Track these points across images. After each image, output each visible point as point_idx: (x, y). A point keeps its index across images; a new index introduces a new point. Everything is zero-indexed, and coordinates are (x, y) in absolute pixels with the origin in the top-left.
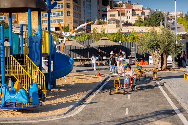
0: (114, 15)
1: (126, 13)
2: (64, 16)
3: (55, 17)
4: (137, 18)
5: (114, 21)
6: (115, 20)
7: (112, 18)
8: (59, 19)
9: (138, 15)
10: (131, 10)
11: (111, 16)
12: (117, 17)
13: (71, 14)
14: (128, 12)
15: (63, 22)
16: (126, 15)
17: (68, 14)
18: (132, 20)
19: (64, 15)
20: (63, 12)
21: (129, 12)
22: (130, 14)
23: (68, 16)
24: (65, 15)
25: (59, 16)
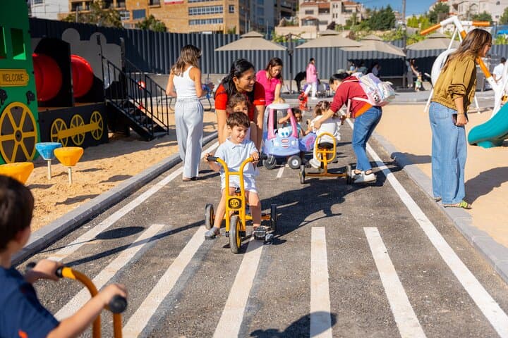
0: (311, 12)
1: (331, 7)
2: (224, 13)
3: (210, 15)
4: (349, 16)
5: (311, 22)
6: (313, 20)
7: (307, 15)
8: (216, 17)
9: (350, 11)
10: (339, 4)
11: (307, 12)
12: (316, 15)
13: (236, 10)
14: (334, 6)
15: (222, 22)
16: (331, 11)
17: (231, 9)
18: (341, 20)
19: (224, 11)
20: (224, 7)
21: (337, 6)
22: (338, 10)
23: (230, 12)
24: (226, 11)
25: (216, 13)
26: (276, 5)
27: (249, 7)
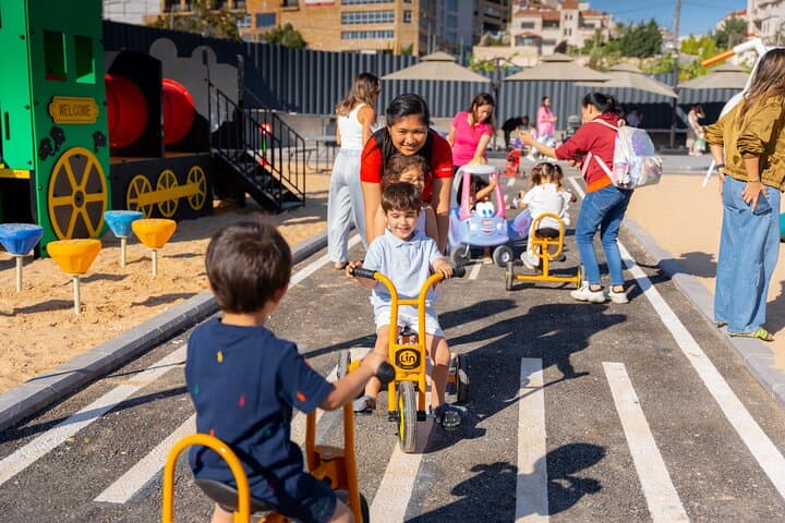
0: (531, 25)
1: (562, 18)
2: (396, 23)
4: (590, 34)
5: (531, 41)
6: (533, 37)
7: (525, 30)
8: (383, 28)
9: (592, 26)
10: (575, 14)
11: (524, 25)
12: (538, 30)
13: (415, 19)
14: (566, 17)
15: (392, 36)
16: (561, 24)
17: (406, 16)
18: (577, 39)
19: (396, 19)
20: (396, 13)
21: (571, 18)
22: (573, 24)
23: (405, 21)
24: (399, 21)
25: (384, 22)
26: (476, 13)
27: (434, 14)
